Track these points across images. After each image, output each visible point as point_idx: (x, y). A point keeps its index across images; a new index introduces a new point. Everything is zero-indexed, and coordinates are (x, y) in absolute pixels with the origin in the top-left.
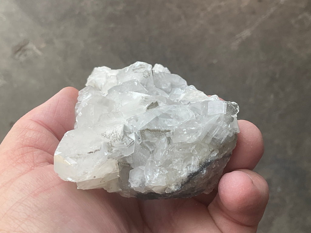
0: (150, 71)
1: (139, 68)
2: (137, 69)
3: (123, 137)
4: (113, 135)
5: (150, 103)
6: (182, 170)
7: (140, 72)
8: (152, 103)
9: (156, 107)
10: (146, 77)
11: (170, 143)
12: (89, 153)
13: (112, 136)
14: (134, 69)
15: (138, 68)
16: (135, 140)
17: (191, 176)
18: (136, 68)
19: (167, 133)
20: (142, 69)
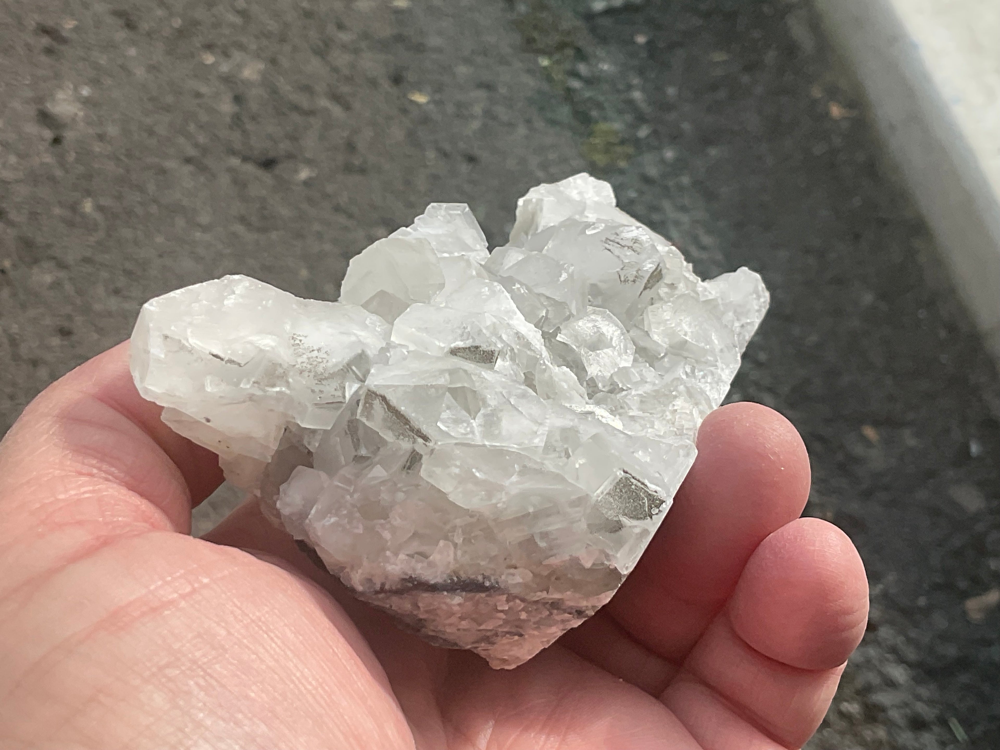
0: (647, 271)
1: (624, 247)
2: (618, 243)
3: (332, 376)
4: (315, 353)
5: (469, 343)
6: (396, 554)
7: (618, 257)
8: (477, 347)
9: (483, 364)
10: (622, 279)
11: (409, 468)
12: (214, 355)
13: (310, 355)
14: (612, 238)
15: (621, 242)
16: (347, 402)
17: (410, 585)
18: (617, 240)
19: (420, 440)
20: (629, 253)
